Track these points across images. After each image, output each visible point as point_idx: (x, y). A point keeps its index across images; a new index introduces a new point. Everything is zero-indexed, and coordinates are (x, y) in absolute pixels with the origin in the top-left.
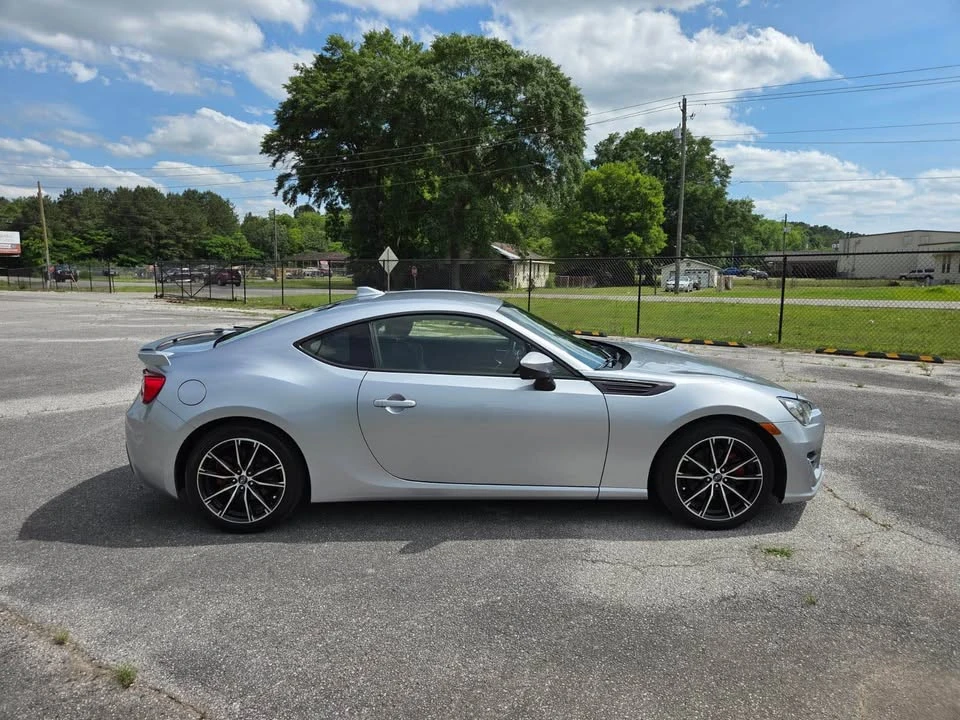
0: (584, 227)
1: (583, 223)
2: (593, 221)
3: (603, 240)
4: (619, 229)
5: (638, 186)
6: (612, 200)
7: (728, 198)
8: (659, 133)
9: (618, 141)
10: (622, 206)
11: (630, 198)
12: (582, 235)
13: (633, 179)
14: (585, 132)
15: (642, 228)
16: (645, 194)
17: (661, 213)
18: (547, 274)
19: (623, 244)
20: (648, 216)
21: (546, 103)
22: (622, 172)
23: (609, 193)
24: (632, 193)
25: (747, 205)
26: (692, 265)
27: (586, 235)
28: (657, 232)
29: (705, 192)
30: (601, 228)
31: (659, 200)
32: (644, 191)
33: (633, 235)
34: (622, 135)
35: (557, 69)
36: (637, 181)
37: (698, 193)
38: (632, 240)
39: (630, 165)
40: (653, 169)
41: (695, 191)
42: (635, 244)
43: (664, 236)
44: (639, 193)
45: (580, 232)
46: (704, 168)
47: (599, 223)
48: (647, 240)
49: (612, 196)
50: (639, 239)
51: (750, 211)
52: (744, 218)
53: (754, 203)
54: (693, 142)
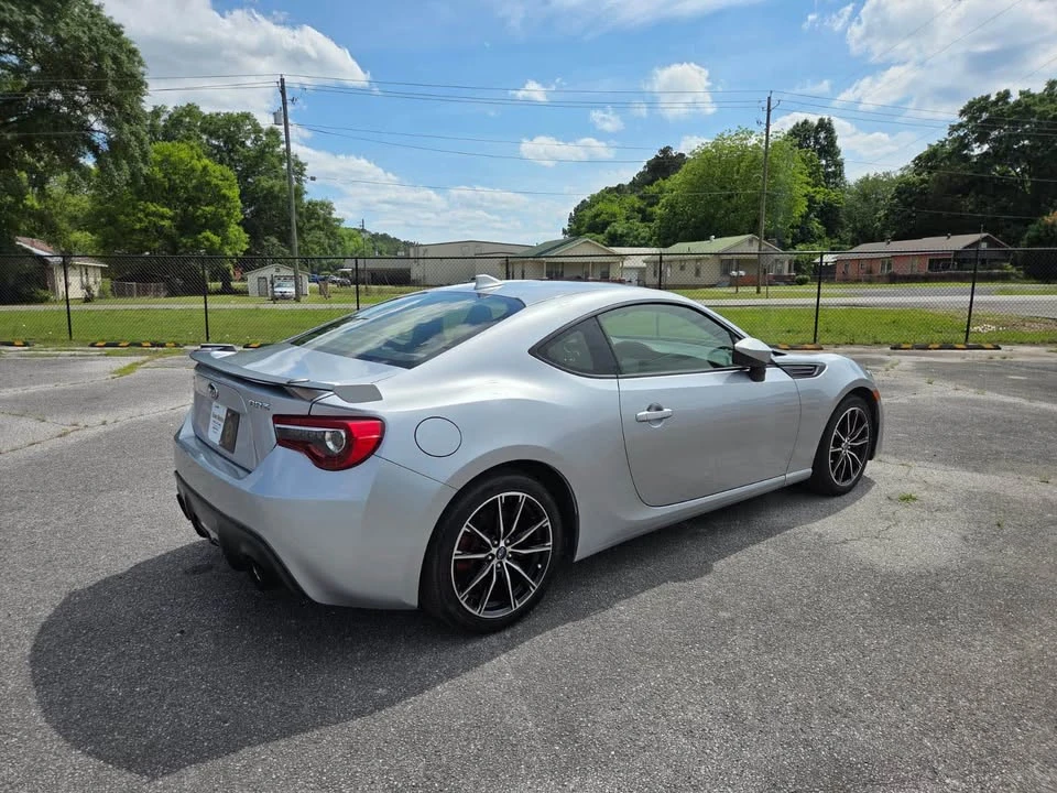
0: (140, 220)
1: (141, 215)
2: (154, 214)
3: (168, 238)
4: (188, 225)
5: (206, 175)
6: (173, 189)
7: (306, 198)
8: (218, 114)
9: (165, 116)
10: (189, 197)
11: (198, 188)
12: (141, 230)
13: (199, 165)
14: (144, 98)
15: (219, 226)
16: (217, 186)
17: (238, 210)
18: (99, 279)
19: (197, 245)
20: (224, 212)
21: (90, 50)
22: (183, 155)
23: (169, 179)
24: (201, 183)
25: (327, 207)
26: (281, 270)
27: (145, 230)
28: (235, 231)
29: (282, 189)
30: (166, 223)
31: (234, 193)
32: (215, 181)
33: (208, 233)
34: (170, 109)
35: (99, 8)
36: (205, 168)
37: (277, 189)
38: (208, 239)
39: (192, 148)
40: (220, 156)
41: (272, 187)
42: (212, 244)
43: (245, 237)
44: (209, 183)
45: (138, 226)
46: (275, 160)
47: (163, 217)
48: (225, 241)
49: (175, 184)
50: (216, 239)
51: (330, 213)
52: (326, 221)
53: (334, 206)
54: (261, 131)
